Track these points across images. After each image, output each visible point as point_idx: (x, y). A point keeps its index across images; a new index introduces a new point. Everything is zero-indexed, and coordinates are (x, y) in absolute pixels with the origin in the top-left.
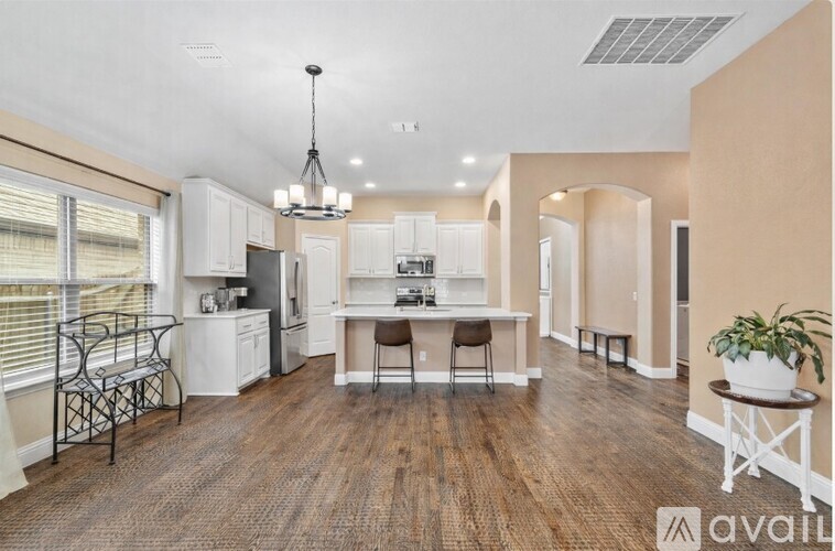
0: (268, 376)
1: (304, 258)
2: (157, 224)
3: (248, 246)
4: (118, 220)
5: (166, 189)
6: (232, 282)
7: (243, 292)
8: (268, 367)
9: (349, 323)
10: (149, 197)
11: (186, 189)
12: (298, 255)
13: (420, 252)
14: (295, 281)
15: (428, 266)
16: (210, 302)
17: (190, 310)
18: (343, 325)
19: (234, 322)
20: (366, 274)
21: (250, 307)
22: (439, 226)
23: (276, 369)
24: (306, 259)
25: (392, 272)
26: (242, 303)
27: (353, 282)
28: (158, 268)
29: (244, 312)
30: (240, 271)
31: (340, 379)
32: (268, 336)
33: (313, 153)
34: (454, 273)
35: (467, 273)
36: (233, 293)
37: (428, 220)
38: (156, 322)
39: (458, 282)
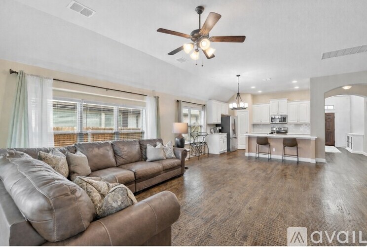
0: (226, 151)
1: (237, 117)
2: (203, 112)
3: (221, 115)
4: (195, 112)
5: (204, 104)
6: (217, 125)
7: (220, 128)
8: (226, 149)
9: (249, 138)
10: (201, 107)
11: (208, 104)
12: (236, 116)
13: (281, 114)
14: (234, 124)
15: (284, 119)
16: (212, 130)
17: (209, 132)
18: (248, 138)
19: (218, 136)
20: (259, 122)
21: (222, 133)
22: (289, 103)
23: (228, 149)
24: (237, 118)
25: (268, 121)
26: (220, 131)
27: (254, 125)
28: (202, 122)
29: (220, 133)
30: (219, 122)
31: (247, 154)
32: (226, 141)
33: (238, 94)
34: (296, 122)
35: (301, 122)
36: (218, 128)
38: (202, 134)
39: (297, 125)
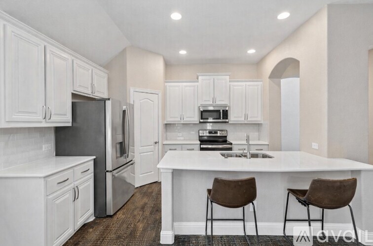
1: (131, 106)
3: (74, 96)
13: (218, 103)
19: (43, 180)
20: (178, 120)
22: (231, 83)
24: (132, 108)
25: (196, 118)
32: (91, 183)
34: (242, 120)
37: (223, 79)
